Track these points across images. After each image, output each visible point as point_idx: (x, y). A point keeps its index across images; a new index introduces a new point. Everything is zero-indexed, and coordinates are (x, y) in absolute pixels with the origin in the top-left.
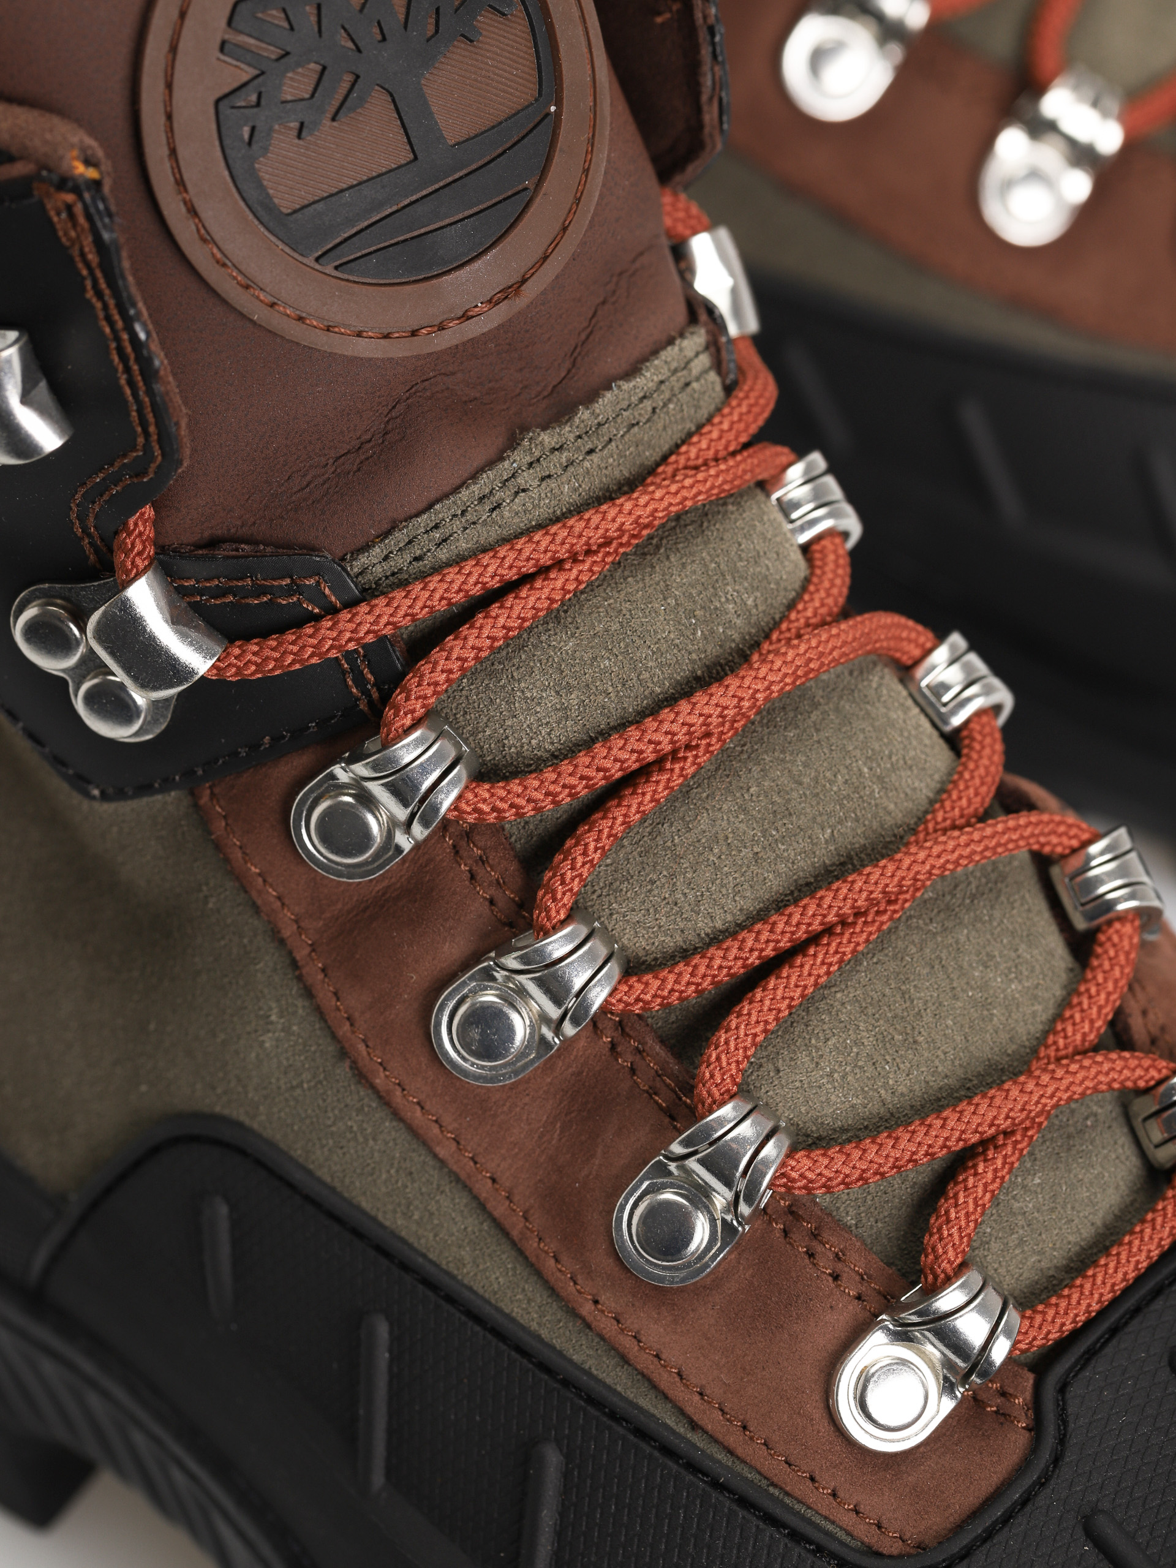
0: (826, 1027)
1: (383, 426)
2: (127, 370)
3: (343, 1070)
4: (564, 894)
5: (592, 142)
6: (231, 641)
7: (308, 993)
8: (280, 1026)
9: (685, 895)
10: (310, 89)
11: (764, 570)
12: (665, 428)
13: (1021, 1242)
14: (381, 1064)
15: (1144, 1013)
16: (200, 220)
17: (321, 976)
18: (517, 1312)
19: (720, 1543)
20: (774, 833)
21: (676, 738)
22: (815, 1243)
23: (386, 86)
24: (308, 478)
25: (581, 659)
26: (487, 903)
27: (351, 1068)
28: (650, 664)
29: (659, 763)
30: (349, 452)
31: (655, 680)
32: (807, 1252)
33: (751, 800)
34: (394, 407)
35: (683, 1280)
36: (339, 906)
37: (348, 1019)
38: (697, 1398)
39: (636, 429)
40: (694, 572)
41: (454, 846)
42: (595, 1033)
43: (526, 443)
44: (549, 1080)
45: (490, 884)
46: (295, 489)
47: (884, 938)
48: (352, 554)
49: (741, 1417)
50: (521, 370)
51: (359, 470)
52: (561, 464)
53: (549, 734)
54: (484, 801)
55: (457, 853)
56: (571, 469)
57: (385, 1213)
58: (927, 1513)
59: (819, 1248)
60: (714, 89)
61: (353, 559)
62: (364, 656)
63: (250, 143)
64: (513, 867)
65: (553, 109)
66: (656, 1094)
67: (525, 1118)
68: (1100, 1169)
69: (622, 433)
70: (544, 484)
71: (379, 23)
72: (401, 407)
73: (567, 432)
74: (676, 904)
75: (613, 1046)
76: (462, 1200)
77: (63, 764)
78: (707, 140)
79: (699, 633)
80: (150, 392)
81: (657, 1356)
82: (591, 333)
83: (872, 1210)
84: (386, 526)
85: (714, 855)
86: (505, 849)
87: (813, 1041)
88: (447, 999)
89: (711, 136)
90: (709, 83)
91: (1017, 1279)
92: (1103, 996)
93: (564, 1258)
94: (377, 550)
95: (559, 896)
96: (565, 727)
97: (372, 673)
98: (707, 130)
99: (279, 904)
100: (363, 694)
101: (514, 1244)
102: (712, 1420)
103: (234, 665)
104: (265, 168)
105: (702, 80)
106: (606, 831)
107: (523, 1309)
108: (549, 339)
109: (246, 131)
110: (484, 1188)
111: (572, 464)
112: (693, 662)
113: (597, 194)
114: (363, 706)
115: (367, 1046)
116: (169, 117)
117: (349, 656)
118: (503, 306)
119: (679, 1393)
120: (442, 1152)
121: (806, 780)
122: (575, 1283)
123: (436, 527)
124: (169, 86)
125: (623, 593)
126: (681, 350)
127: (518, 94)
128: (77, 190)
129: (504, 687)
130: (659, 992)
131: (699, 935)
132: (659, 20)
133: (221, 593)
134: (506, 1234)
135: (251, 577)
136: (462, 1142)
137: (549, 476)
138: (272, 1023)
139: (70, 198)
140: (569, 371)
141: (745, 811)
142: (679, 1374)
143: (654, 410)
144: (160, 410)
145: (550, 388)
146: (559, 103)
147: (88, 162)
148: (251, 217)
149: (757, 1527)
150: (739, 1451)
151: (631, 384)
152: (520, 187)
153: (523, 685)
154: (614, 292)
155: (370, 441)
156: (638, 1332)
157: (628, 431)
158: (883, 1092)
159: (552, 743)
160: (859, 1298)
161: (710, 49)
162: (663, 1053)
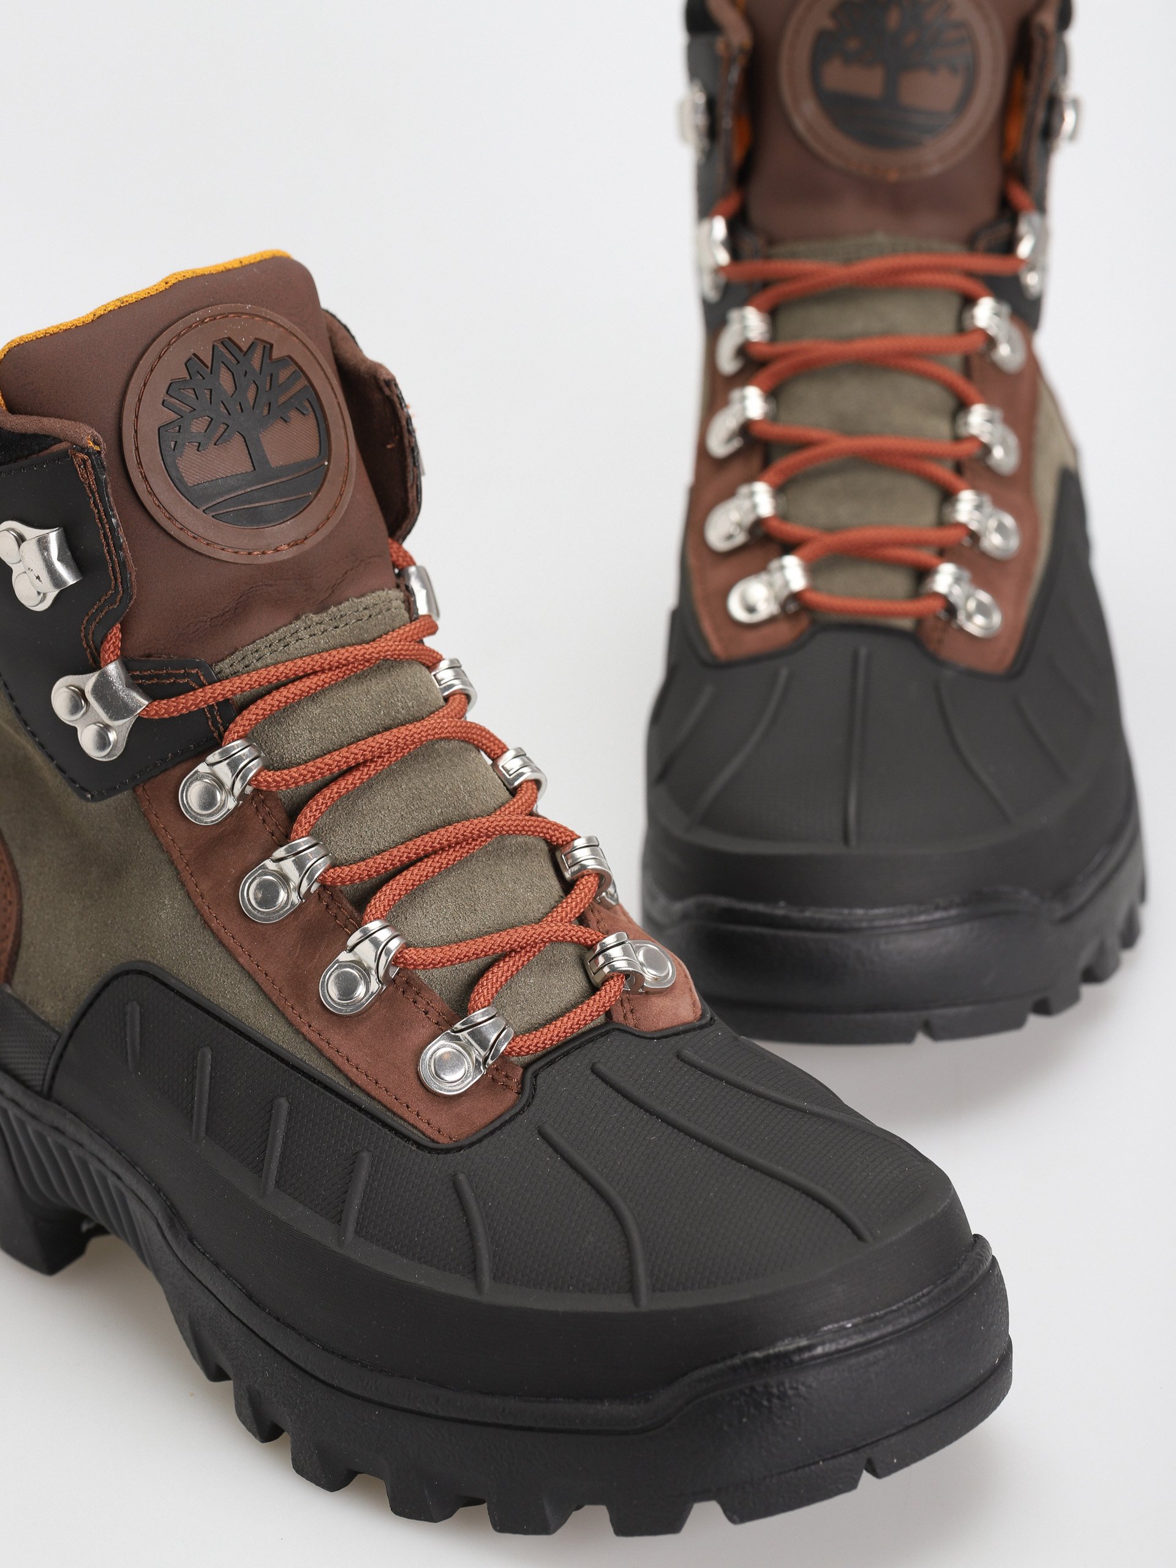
0: (431, 899)
1: (235, 605)
2: (108, 545)
3: (198, 922)
4: (305, 824)
5: (345, 482)
6: (154, 700)
7: (183, 885)
8: (169, 906)
9: (366, 832)
10: (205, 428)
11: (419, 692)
12: (375, 626)
13: (522, 1009)
14: (215, 917)
15: (598, 922)
16: (148, 483)
17: (190, 876)
18: (272, 1037)
19: (360, 1137)
20: (412, 807)
21: (365, 753)
22: (417, 996)
23: (242, 433)
24: (197, 627)
25: (323, 717)
26: (271, 835)
27: (201, 920)
28: (356, 722)
29: (357, 766)
30: (218, 616)
31: (358, 730)
32: (413, 1001)
33: (402, 791)
34: (241, 597)
35: (351, 1011)
36: (201, 841)
37: (201, 896)
38: (355, 1070)
39: (360, 622)
40: (383, 686)
41: (256, 807)
42: (319, 900)
43: (303, 617)
44: (295, 924)
45: (273, 825)
46: (191, 632)
47: (462, 862)
48: (216, 663)
49: (375, 1078)
50: (306, 590)
51: (222, 624)
52: (320, 630)
53: (305, 751)
54: (270, 776)
55: (258, 810)
56: (325, 633)
57: (214, 997)
58: (463, 1126)
59: (419, 999)
60: (414, 480)
61: (216, 665)
62: (218, 710)
63: (174, 450)
64: (284, 816)
65: (326, 463)
66: (346, 927)
67: (283, 943)
68: (566, 982)
69: (353, 622)
70: (311, 638)
71: (240, 403)
72: (244, 598)
73: (325, 616)
74: (361, 837)
75: (327, 906)
76: (251, 986)
77: (75, 782)
78: (411, 507)
79: (382, 712)
80: (118, 556)
81: (338, 1051)
82: (343, 580)
83: (448, 986)
84: (232, 650)
85: (382, 814)
86: (280, 807)
87: (425, 905)
88: (248, 878)
89: (413, 505)
90: (412, 477)
91: (519, 1027)
92: (574, 903)
93: (296, 1007)
94: (228, 660)
95: (303, 824)
96: (313, 748)
97: (221, 718)
98: (410, 502)
99: (172, 842)
100: (216, 729)
101: (274, 1005)
102: (361, 1080)
103: (155, 709)
104: (182, 464)
105: (408, 475)
106: (328, 795)
107: (276, 1036)
108: (321, 576)
109: (173, 444)
110: (261, 978)
111: (326, 631)
112: (378, 724)
113: (346, 506)
114: (216, 735)
115: (209, 908)
116: (136, 432)
117: (211, 707)
118: (295, 548)
119: (346, 1067)
120: (241, 960)
121: (430, 786)
122: (301, 1018)
123: (257, 651)
124: (137, 417)
125: (346, 692)
126: (387, 593)
127: (308, 452)
128: (87, 454)
129: (284, 729)
130: (349, 873)
131: (372, 852)
132: (389, 447)
133: (151, 677)
134: (270, 999)
135: (166, 669)
136: (252, 956)
137: (314, 635)
138: (166, 905)
139: (86, 457)
140: (330, 595)
141: (399, 796)
142: (347, 1060)
143: (370, 616)
144: (123, 564)
145: (320, 601)
146: (329, 461)
147: (95, 443)
148: (172, 484)
149: (379, 1128)
150: (373, 1093)
151: (359, 601)
152: (307, 495)
153: (293, 727)
154: (357, 567)
155: (228, 612)
156: (329, 1040)
157: (356, 622)
158: (457, 930)
159: (306, 756)
160: (437, 1024)
161: (412, 460)
162: (350, 908)
